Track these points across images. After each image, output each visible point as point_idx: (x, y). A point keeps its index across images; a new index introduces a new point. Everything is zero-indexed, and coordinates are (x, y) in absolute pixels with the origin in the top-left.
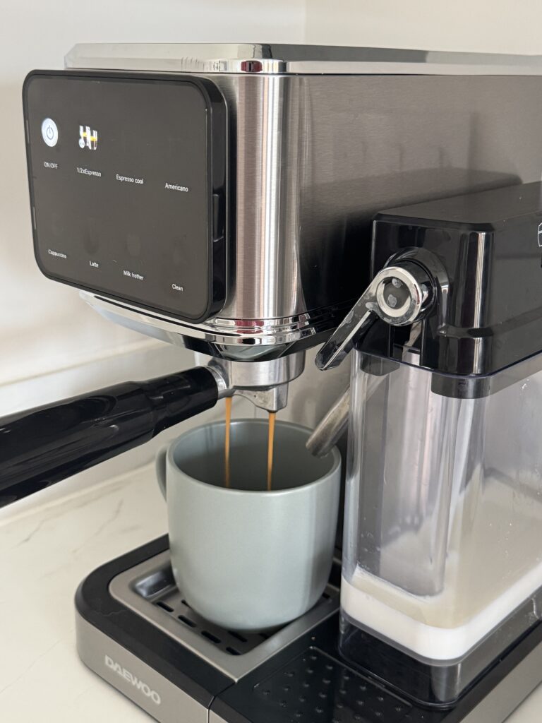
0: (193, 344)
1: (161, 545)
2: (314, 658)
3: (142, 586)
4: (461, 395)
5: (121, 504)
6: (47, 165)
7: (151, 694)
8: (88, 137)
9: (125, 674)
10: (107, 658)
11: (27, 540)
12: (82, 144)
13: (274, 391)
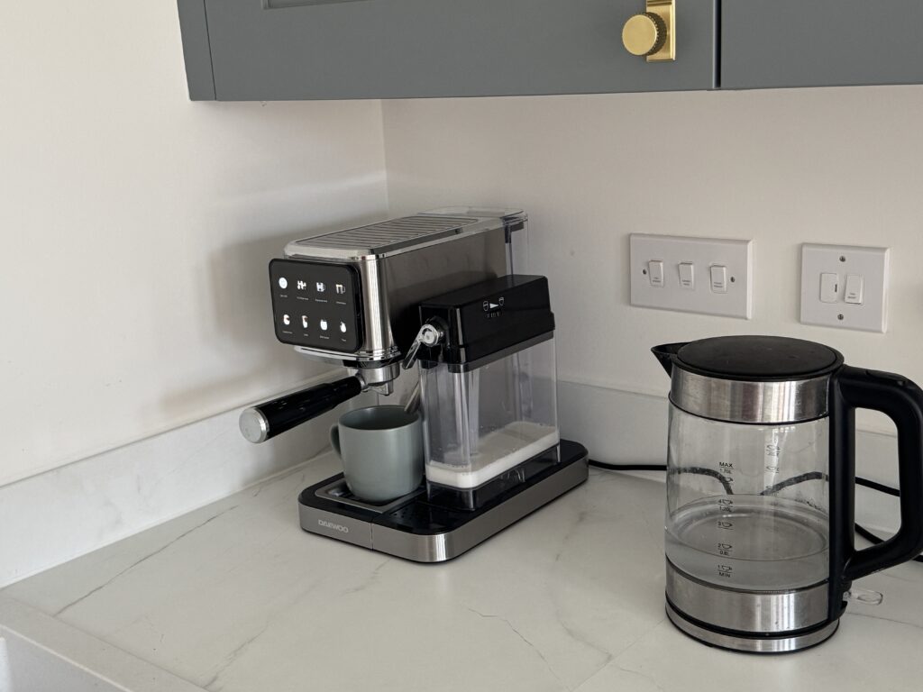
0: (347, 363)
1: (341, 476)
4: (459, 371)
6: (281, 296)
7: (343, 529)
8: (301, 285)
9: (329, 525)
10: (320, 521)
12: (299, 287)
13: (387, 384)
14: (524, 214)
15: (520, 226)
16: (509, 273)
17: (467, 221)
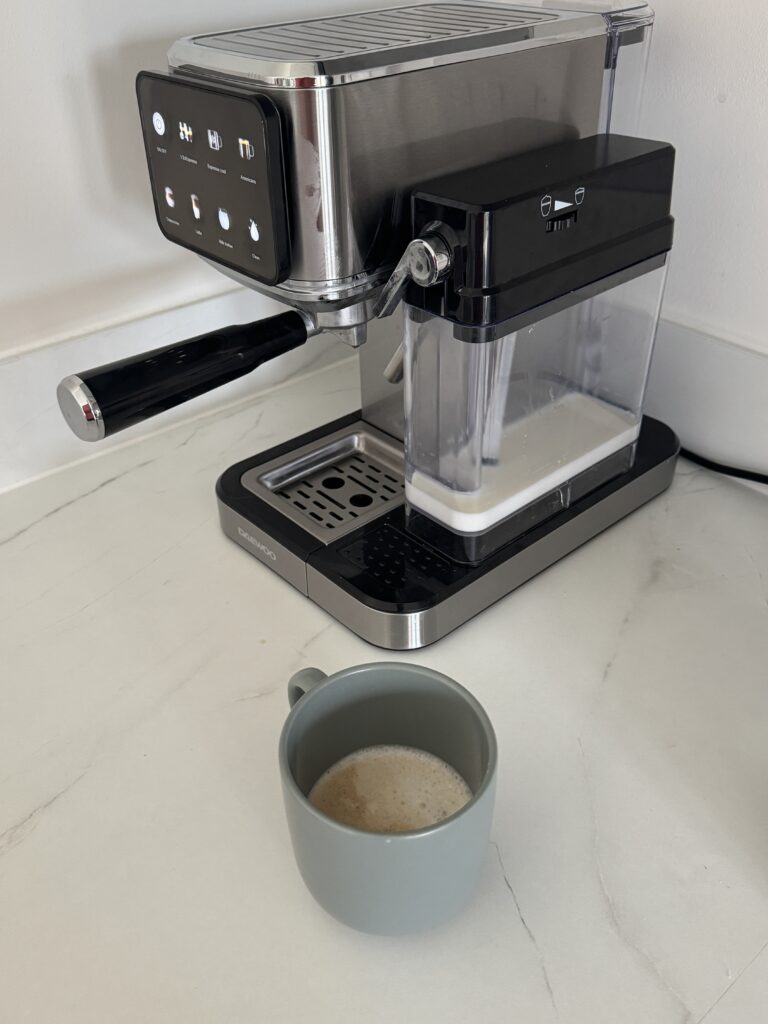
2: (386, 531)
3: (266, 479)
4: (475, 340)
5: (260, 415)
6: (159, 149)
7: (269, 553)
8: (186, 131)
9: (252, 540)
10: (240, 529)
11: (185, 444)
12: (182, 136)
13: (354, 330)
14: (647, 11)
15: (636, 36)
16: (602, 130)
17: (538, 15)
